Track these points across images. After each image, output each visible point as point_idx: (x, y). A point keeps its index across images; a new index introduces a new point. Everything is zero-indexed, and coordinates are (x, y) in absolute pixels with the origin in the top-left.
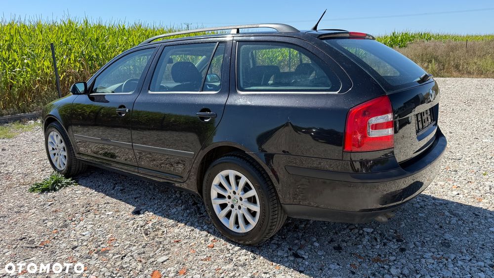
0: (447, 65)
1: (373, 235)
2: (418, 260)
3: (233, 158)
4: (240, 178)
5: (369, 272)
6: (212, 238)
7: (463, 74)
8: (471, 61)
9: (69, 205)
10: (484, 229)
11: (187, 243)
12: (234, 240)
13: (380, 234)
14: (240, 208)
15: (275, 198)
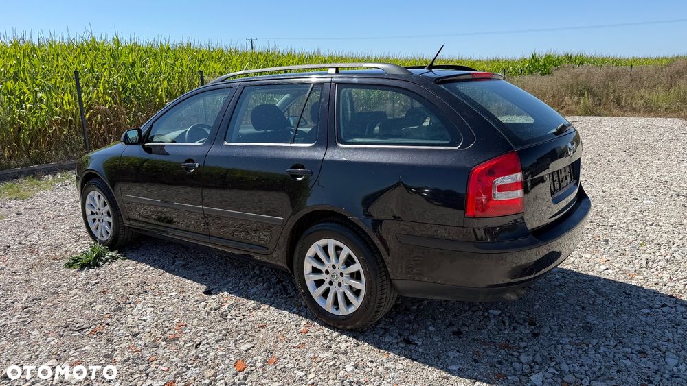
0: (604, 100)
1: (500, 318)
2: (553, 346)
3: (333, 224)
4: (341, 249)
5: (495, 360)
6: (304, 322)
7: (625, 111)
8: (637, 94)
9: (119, 284)
10: (635, 311)
11: (274, 327)
12: (331, 324)
13: (510, 317)
14: (340, 285)
15: (384, 273)
